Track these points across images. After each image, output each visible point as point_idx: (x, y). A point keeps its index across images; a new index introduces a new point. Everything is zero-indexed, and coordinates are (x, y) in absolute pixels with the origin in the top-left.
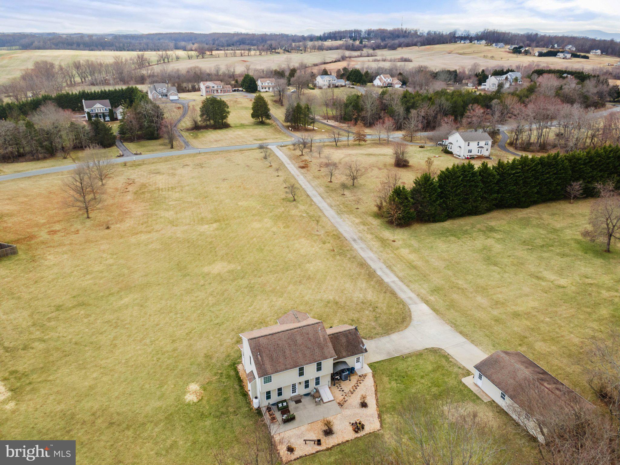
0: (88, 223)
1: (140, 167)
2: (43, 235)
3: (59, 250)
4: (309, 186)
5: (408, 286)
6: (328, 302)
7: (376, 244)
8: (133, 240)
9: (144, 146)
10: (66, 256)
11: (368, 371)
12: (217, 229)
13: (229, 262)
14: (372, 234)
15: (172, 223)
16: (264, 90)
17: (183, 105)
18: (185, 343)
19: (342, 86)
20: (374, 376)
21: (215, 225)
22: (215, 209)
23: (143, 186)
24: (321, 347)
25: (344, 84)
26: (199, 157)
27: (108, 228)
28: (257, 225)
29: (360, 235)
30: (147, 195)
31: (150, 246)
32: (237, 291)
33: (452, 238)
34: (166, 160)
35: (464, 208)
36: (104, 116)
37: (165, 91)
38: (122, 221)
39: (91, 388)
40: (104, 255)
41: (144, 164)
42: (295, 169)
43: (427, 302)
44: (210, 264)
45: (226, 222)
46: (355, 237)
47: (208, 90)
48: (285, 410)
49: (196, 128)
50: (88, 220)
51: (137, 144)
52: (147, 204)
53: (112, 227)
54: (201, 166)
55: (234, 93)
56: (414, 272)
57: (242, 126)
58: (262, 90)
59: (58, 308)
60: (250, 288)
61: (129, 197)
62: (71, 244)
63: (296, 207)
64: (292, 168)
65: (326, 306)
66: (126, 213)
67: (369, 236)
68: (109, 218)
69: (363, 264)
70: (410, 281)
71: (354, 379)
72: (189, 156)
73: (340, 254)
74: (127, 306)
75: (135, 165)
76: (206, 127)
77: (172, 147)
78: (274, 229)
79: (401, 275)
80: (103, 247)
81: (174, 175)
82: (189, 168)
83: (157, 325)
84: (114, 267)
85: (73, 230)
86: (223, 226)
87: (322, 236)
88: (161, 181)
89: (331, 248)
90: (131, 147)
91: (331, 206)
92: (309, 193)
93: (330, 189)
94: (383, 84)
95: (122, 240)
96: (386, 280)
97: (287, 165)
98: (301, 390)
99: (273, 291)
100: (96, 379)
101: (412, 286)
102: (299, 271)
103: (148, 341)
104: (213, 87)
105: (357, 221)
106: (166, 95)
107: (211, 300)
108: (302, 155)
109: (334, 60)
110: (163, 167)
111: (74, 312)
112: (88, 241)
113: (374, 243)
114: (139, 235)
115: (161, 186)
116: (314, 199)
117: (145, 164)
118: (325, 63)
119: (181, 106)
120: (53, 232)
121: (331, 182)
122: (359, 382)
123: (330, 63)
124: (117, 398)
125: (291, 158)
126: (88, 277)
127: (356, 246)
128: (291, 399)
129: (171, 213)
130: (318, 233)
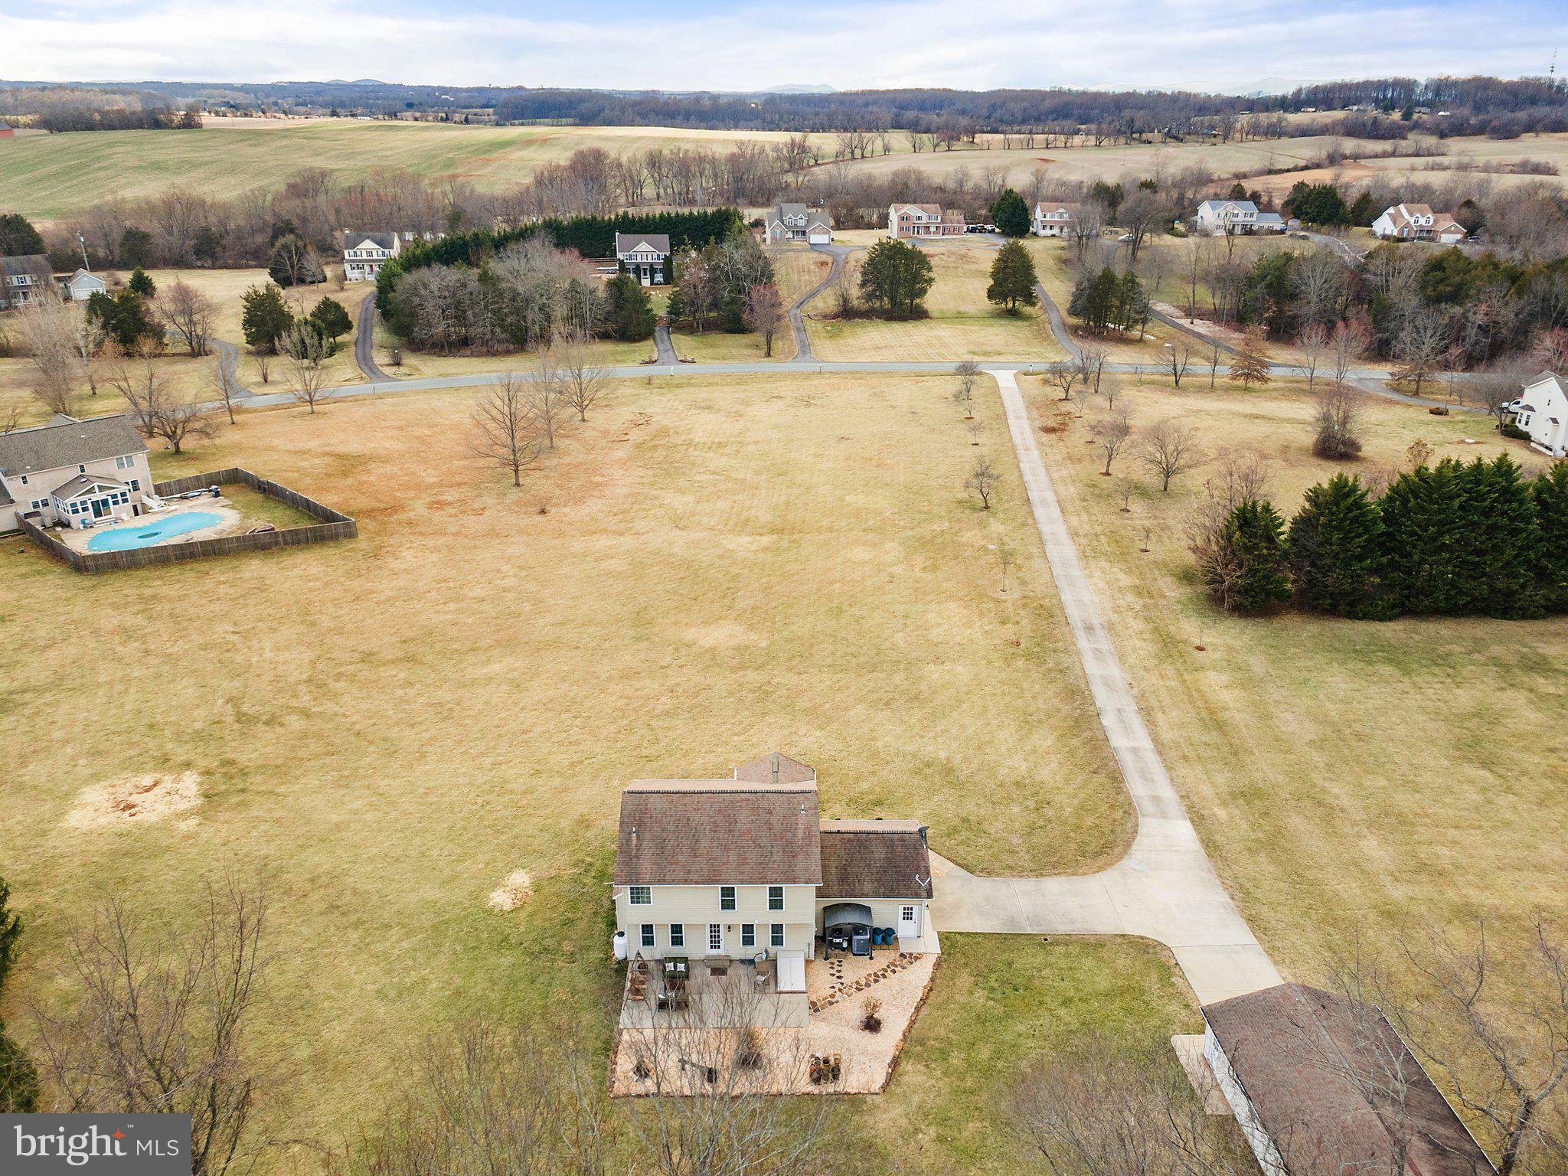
0: (514, 495)
1: (677, 391)
2: (418, 508)
3: (430, 542)
4: (1043, 476)
5: (1169, 768)
6: (928, 765)
7: (1142, 648)
8: (578, 545)
9: (711, 346)
10: (435, 557)
11: (932, 947)
12: (766, 549)
13: (751, 627)
14: (1147, 619)
15: (678, 522)
16: (1048, 232)
17: (835, 257)
18: (557, 781)
19: (1272, 232)
20: (938, 965)
21: (765, 540)
22: (787, 504)
23: (664, 432)
24: (791, 851)
25: (1278, 226)
26: (815, 382)
27: (543, 512)
28: (860, 554)
29: (1114, 617)
30: (660, 454)
31: (604, 565)
32: (731, 694)
33: (1386, 670)
34: (740, 380)
35: (1461, 592)
36: (653, 271)
37: (801, 223)
38: (580, 501)
39: (338, 827)
40: (505, 568)
41: (689, 385)
42: (1028, 431)
43: (1198, 819)
44: (706, 623)
45: (796, 536)
46: (1096, 622)
47: (905, 224)
48: (676, 981)
49: (847, 313)
50: (515, 489)
51: (700, 339)
52: (651, 472)
53: (553, 510)
54: (808, 402)
55: (971, 236)
56: (1213, 737)
57: (960, 317)
58: (1042, 232)
59: (367, 658)
60: (764, 693)
61: (622, 452)
62: (457, 534)
63: (982, 524)
64: (1022, 429)
65: (918, 772)
66: (598, 485)
67: (1137, 625)
68: (557, 492)
69: (1077, 694)
70: (1185, 758)
71: (882, 958)
72: (794, 376)
73: (1028, 656)
74: (489, 680)
75: (671, 385)
76: (869, 315)
77: (768, 355)
78: (898, 570)
79: (1167, 735)
80: (511, 551)
81: (739, 415)
82: (778, 405)
83: (525, 732)
84: (511, 595)
85: (475, 506)
86: (785, 544)
87: (1009, 604)
88: (704, 426)
89: (1014, 638)
90: (683, 343)
91: (1074, 535)
92: (1034, 495)
93: (1097, 491)
94: (1402, 231)
95: (558, 542)
96: (1118, 741)
97: (1011, 421)
98: (732, 946)
99: (812, 712)
100: (355, 812)
101: (1182, 770)
102: (898, 678)
103: (487, 762)
104: (919, 218)
105: (1126, 580)
106: (804, 233)
107: (665, 702)
108: (1066, 399)
109: (1302, 163)
110: (725, 396)
111: (391, 671)
112: (493, 533)
113: (1139, 643)
114: (597, 536)
115: (699, 436)
116: (1040, 513)
117: (692, 385)
118: (1270, 172)
119: (830, 259)
120: (440, 505)
121: (1107, 474)
122: (892, 967)
123: (1288, 171)
124: (371, 860)
125: (1032, 404)
126: (451, 606)
127: (1083, 643)
128: (705, 961)
129: (690, 498)
130: (1003, 596)
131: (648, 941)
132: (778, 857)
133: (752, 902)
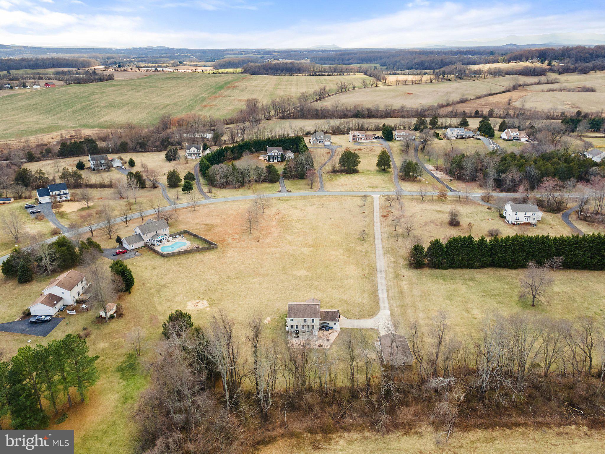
0: (251, 236)
1: (287, 202)
2: (229, 240)
3: (234, 249)
4: (379, 231)
5: (389, 301)
6: (342, 300)
7: (391, 276)
8: (268, 250)
9: (296, 184)
10: (236, 253)
11: (339, 330)
12: (311, 251)
13: (308, 271)
14: (394, 269)
15: (290, 244)
16: (399, 139)
17: (332, 150)
18: (272, 302)
19: (470, 137)
20: (339, 333)
21: (311, 249)
22: (316, 238)
23: (284, 216)
24: (316, 313)
26: (324, 199)
27: (258, 241)
28: (333, 253)
29: (387, 269)
30: (284, 223)
31: (275, 255)
32: (304, 286)
33: (441, 281)
34: (304, 198)
35: (461, 263)
36: (278, 158)
37: (322, 138)
38: (266, 238)
39: (234, 310)
40: (252, 256)
41: (290, 200)
42: (378, 217)
43: (391, 310)
44: (298, 270)
45: (318, 248)
46: (383, 270)
47: (354, 138)
48: (297, 334)
49: (334, 171)
50: (251, 235)
51: (292, 182)
52: (282, 229)
53: (260, 241)
54: (322, 206)
55: (375, 140)
56: (400, 295)
57: (368, 172)
58: (397, 139)
59: (229, 277)
60: (311, 286)
61: (275, 223)
62: (240, 247)
63: (362, 245)
64: (377, 216)
65: (340, 301)
66: (270, 233)
67: (391, 271)
68: (261, 235)
69: (375, 287)
70: (393, 299)
71: (330, 331)
72: (319, 196)
73: (366, 278)
74: (255, 283)
75: (285, 200)
76: (341, 171)
77: (312, 188)
78: (341, 257)
79: (390, 295)
80: (253, 252)
81: (304, 210)
82: (314, 207)
83: (264, 293)
84: (255, 263)
85: (242, 239)
86: (315, 250)
87: (365, 266)
88: (295, 214)
89: (364, 274)
90: (287, 183)
91: (383, 248)
92: (376, 237)
93: (392, 235)
94: (509, 137)
95: (263, 249)
96: (380, 296)
97: (375, 213)
98: (306, 329)
99: (320, 289)
100: (236, 307)
101: (391, 301)
102: (338, 283)
103: (258, 299)
104: (358, 136)
105: (392, 260)
106: (323, 141)
107: (291, 287)
108: (391, 206)
109: (503, 89)
110: (300, 204)
111: (234, 280)
112: (248, 247)
113: (390, 275)
114: (271, 248)
115: (294, 218)
116: (376, 241)
117: (291, 200)
118: (490, 95)
119: (330, 151)
120: (234, 239)
121: (395, 230)
122: (332, 332)
123: (497, 94)
124: (242, 315)
125: (381, 207)
126: (243, 266)
127: (379, 275)
128: (301, 331)
129: (292, 237)
130: (364, 264)
131: (292, 328)
132: (313, 314)
133: (309, 322)
